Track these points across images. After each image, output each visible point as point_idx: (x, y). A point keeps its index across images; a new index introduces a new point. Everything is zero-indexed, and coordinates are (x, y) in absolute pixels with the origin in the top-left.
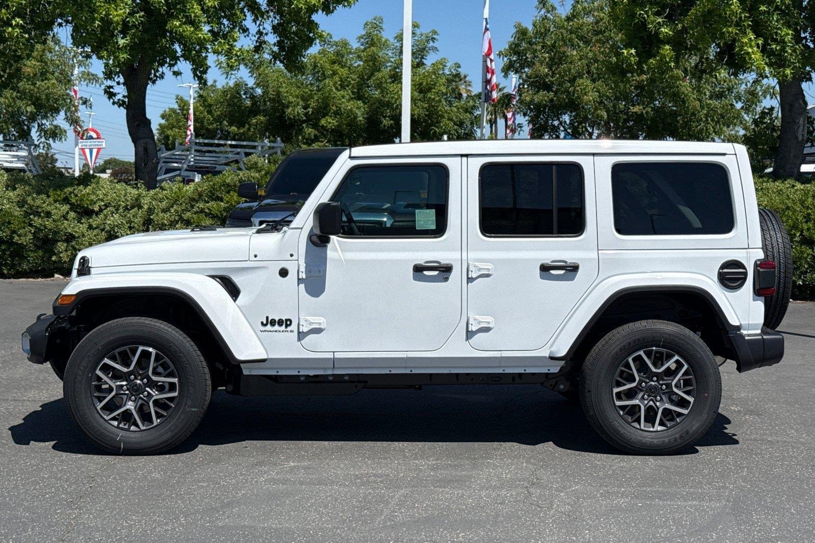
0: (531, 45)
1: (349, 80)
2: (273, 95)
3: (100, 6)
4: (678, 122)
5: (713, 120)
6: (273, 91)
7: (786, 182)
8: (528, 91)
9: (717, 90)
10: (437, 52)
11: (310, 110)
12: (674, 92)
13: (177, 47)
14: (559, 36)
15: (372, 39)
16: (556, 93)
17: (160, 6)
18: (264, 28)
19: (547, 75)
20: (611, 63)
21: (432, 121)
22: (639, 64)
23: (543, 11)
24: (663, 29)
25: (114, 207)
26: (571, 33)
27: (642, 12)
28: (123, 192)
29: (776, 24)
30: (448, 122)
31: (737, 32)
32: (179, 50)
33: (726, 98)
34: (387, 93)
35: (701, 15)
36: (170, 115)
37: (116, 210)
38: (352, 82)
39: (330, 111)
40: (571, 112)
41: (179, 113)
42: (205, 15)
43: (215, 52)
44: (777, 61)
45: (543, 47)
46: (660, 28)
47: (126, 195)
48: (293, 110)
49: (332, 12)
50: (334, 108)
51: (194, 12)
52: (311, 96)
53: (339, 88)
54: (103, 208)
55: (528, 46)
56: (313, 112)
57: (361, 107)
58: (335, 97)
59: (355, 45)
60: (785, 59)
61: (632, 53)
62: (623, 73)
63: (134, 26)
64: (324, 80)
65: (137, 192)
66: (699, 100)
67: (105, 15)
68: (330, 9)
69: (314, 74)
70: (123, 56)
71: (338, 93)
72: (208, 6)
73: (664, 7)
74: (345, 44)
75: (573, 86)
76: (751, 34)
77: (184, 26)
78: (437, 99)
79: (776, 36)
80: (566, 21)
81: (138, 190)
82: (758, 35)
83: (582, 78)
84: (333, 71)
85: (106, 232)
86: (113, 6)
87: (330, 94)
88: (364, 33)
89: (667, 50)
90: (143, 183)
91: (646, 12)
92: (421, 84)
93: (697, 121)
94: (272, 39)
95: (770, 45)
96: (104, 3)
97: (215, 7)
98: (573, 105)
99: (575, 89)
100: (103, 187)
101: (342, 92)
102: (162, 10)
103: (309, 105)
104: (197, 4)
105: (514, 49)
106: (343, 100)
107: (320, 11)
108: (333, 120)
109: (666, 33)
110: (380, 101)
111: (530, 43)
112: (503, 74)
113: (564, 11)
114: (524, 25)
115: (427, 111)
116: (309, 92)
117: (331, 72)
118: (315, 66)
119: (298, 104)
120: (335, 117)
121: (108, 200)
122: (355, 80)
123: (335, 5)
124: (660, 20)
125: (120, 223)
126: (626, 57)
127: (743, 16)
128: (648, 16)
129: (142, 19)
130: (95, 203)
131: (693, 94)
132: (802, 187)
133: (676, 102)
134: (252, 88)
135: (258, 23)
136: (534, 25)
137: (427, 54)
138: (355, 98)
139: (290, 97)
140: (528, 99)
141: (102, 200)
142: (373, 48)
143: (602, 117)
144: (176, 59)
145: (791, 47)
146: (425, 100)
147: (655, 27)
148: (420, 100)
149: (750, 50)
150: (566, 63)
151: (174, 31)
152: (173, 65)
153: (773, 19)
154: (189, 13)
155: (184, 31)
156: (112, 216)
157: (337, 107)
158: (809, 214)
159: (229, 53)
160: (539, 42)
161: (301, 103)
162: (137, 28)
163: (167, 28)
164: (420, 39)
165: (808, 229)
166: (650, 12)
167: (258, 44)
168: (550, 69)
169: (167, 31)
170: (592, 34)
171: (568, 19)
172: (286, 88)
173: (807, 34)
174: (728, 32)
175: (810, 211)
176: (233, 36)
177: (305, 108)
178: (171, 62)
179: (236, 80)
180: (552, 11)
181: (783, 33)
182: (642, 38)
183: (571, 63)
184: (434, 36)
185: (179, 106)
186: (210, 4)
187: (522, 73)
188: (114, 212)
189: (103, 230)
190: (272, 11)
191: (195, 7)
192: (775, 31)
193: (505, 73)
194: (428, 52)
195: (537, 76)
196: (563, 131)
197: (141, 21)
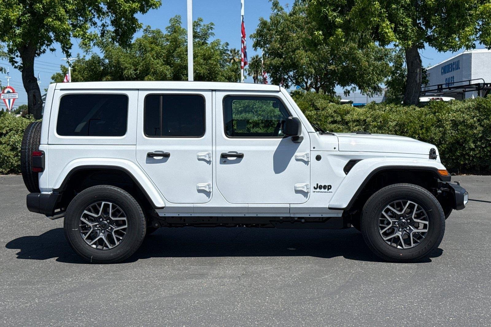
0: (270, 31)
1: (161, 53)
2: (115, 63)
3: (3, 10)
4: (356, 74)
5: (376, 73)
6: (115, 61)
7: (410, 107)
8: (268, 58)
9: (378, 55)
10: (214, 36)
11: (138, 71)
12: (353, 57)
13: (51, 34)
14: (285, 25)
15: (175, 29)
16: (284, 59)
17: (40, 10)
18: (106, 23)
19: (279, 48)
20: (309, 39)
21: (212, 77)
22: (325, 39)
23: (276, 11)
24: (337, 19)
25: (15, 130)
26: (292, 23)
27: (325, 10)
28: (20, 122)
29: (402, 15)
30: (221, 77)
31: (379, 20)
32: (53, 36)
33: (384, 60)
34: (184, 61)
35: (358, 11)
36: (57, 78)
37: (16, 132)
38: (163, 54)
39: (150, 72)
40: (294, 70)
41: (62, 76)
42: (68, 15)
43: (75, 36)
44: (403, 37)
45: (276, 32)
46: (335, 19)
47: (22, 123)
48: (128, 72)
49: (146, 12)
50: (153, 70)
51: (60, 13)
52: (138, 63)
53: (156, 58)
54: (8, 131)
55: (268, 31)
56: (140, 73)
57: (169, 69)
58: (153, 63)
59: (165, 32)
60: (408, 36)
61: (320, 34)
62: (316, 45)
63: (25, 22)
64: (146, 53)
65: (29, 121)
66: (368, 61)
67: (6, 16)
68: (145, 10)
69: (140, 50)
70: (19, 40)
71: (155, 61)
72: (69, 9)
73: (337, 7)
74: (159, 32)
75: (294, 54)
76: (387, 21)
77: (55, 21)
78: (215, 63)
79: (402, 22)
80: (289, 16)
81: (30, 120)
82: (391, 22)
83: (299, 50)
84: (151, 48)
85: (11, 146)
86: (11, 10)
87: (149, 62)
88: (170, 25)
89: (339, 32)
90: (33, 116)
91: (327, 10)
92: (205, 55)
93: (367, 74)
94: (111, 28)
95: (399, 28)
96: (5, 8)
97: (73, 9)
98: (295, 66)
99: (295, 56)
100: (8, 119)
101: (157, 61)
102: (41, 12)
103: (137, 69)
104: (62, 8)
105: (260, 33)
106: (158, 65)
107: (139, 12)
108: (152, 77)
109: (339, 21)
110: (180, 65)
111: (269, 30)
112: (254, 48)
113: (288, 11)
114: (265, 19)
115: (209, 71)
116: (137, 61)
117: (150, 49)
118: (141, 46)
119: (131, 68)
120: (153, 76)
121: (11, 127)
122: (165, 53)
123: (148, 8)
124: (335, 14)
125: (19, 140)
126: (317, 36)
127: (382, 10)
128: (328, 12)
129: (29, 18)
130: (3, 129)
131: (364, 58)
132: (419, 110)
133: (355, 63)
134: (103, 60)
135: (100, 19)
136: (271, 19)
137: (208, 37)
138: (165, 64)
139: (126, 64)
140: (268, 63)
141: (8, 127)
142: (175, 34)
143: (312, 72)
144: (50, 41)
145: (411, 28)
146: (207, 65)
147: (332, 18)
148: (204, 64)
149: (387, 31)
150: (290, 41)
151: (49, 24)
152: (49, 45)
153: (400, 12)
154: (57, 13)
155: (54, 24)
156: (14, 136)
157: (154, 69)
158: (423, 125)
159: (84, 36)
160: (274, 29)
161: (133, 67)
162: (27, 23)
163: (44, 23)
164: (203, 28)
165: (422, 133)
166: (330, 10)
167: (102, 32)
168: (281, 45)
169: (45, 24)
170: (305, 24)
171: (291, 15)
172: (123, 58)
173: (421, 21)
174: (374, 21)
175: (423, 123)
176: (86, 26)
177: (135, 70)
178: (48, 43)
179: (92, 55)
180: (281, 10)
181: (406, 21)
182: (326, 25)
183: (292, 41)
184: (212, 26)
185: (63, 72)
186: (70, 8)
187: (265, 47)
188: (15, 134)
189: (8, 145)
190: (110, 12)
191: (61, 10)
192: (402, 19)
193: (255, 48)
194: (209, 36)
195: (273, 49)
196: (290, 81)
197: (29, 19)
